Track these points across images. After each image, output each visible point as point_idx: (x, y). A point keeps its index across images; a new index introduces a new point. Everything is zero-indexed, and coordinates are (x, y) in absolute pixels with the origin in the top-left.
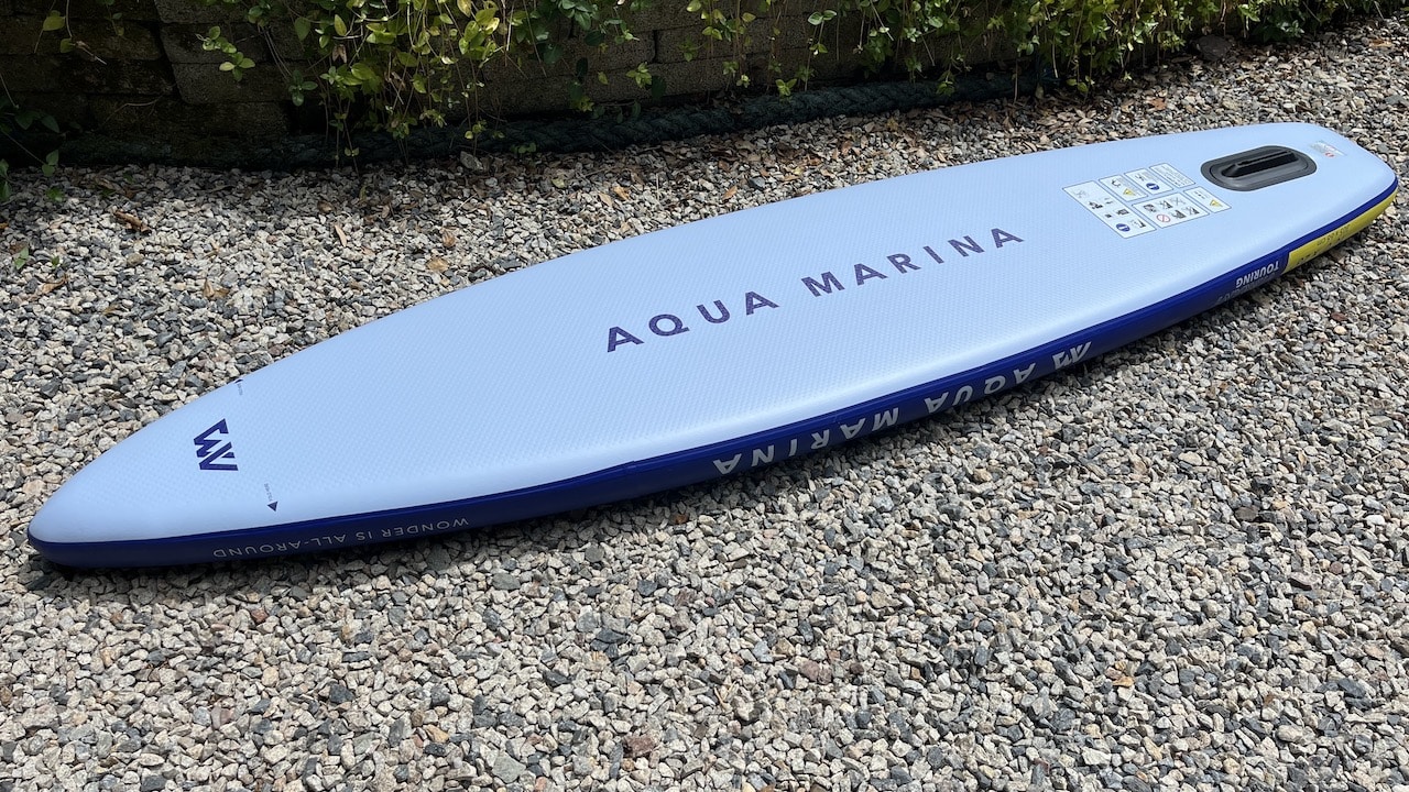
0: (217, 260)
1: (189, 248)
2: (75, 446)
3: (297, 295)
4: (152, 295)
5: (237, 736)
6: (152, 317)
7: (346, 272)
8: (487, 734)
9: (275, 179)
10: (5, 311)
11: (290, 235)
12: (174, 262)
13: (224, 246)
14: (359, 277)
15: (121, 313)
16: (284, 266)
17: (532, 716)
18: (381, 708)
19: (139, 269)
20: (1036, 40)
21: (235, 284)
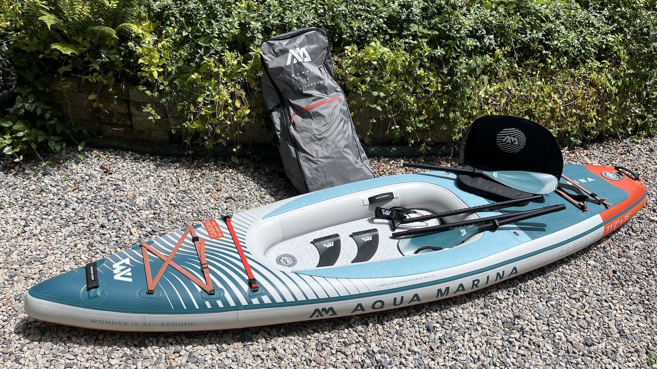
0: (134, 185)
1: (124, 181)
2: (68, 246)
3: (159, 201)
4: (108, 196)
5: (102, 354)
6: (106, 204)
7: (179, 195)
8: (191, 366)
9: (161, 159)
10: (54, 195)
11: (162, 179)
12: (118, 185)
13: (137, 181)
14: (183, 197)
15: (95, 201)
16: (157, 190)
17: (210, 362)
18: (155, 351)
19: (105, 186)
21: (138, 195)
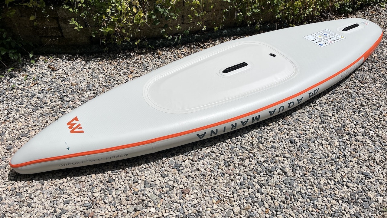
0: (74, 77)
1: (67, 74)
2: (42, 123)
3: (95, 85)
4: (59, 86)
5: (87, 191)
6: (59, 91)
7: (107, 79)
8: (148, 189)
9: (88, 56)
10: (22, 91)
11: (92, 70)
12: (64, 77)
13: (76, 73)
14: (110, 80)
15: (51, 90)
16: (91, 78)
17: (159, 185)
18: (121, 183)
19: (55, 80)
20: (281, 14)
21: (79, 82)
